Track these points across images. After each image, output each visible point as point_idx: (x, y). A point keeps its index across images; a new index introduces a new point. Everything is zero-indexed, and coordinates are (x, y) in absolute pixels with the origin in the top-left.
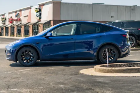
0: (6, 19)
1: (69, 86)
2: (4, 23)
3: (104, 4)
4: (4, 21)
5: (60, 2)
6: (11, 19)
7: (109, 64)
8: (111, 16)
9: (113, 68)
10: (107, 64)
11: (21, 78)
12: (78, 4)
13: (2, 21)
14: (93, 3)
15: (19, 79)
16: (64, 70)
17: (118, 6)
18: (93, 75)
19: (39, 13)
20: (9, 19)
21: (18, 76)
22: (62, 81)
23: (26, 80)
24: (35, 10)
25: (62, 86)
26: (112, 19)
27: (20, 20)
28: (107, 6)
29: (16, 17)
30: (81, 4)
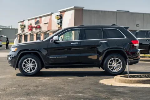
0: (25, 27)
1: (87, 95)
2: (23, 30)
3: (129, 11)
4: (23, 28)
5: (83, 10)
6: (30, 26)
7: (129, 75)
8: (137, 25)
9: (133, 79)
10: (128, 75)
11: (41, 87)
12: (101, 11)
13: (20, 29)
14: (117, 11)
15: (38, 88)
16: (83, 80)
17: (144, 14)
18: (113, 85)
19: (60, 20)
20: (29, 27)
21: (38, 85)
22: (81, 90)
23: (45, 89)
24: (56, 18)
25: (80, 95)
26: (138, 27)
27: (40, 27)
28: (132, 13)
29: (36, 24)
30: (105, 12)
